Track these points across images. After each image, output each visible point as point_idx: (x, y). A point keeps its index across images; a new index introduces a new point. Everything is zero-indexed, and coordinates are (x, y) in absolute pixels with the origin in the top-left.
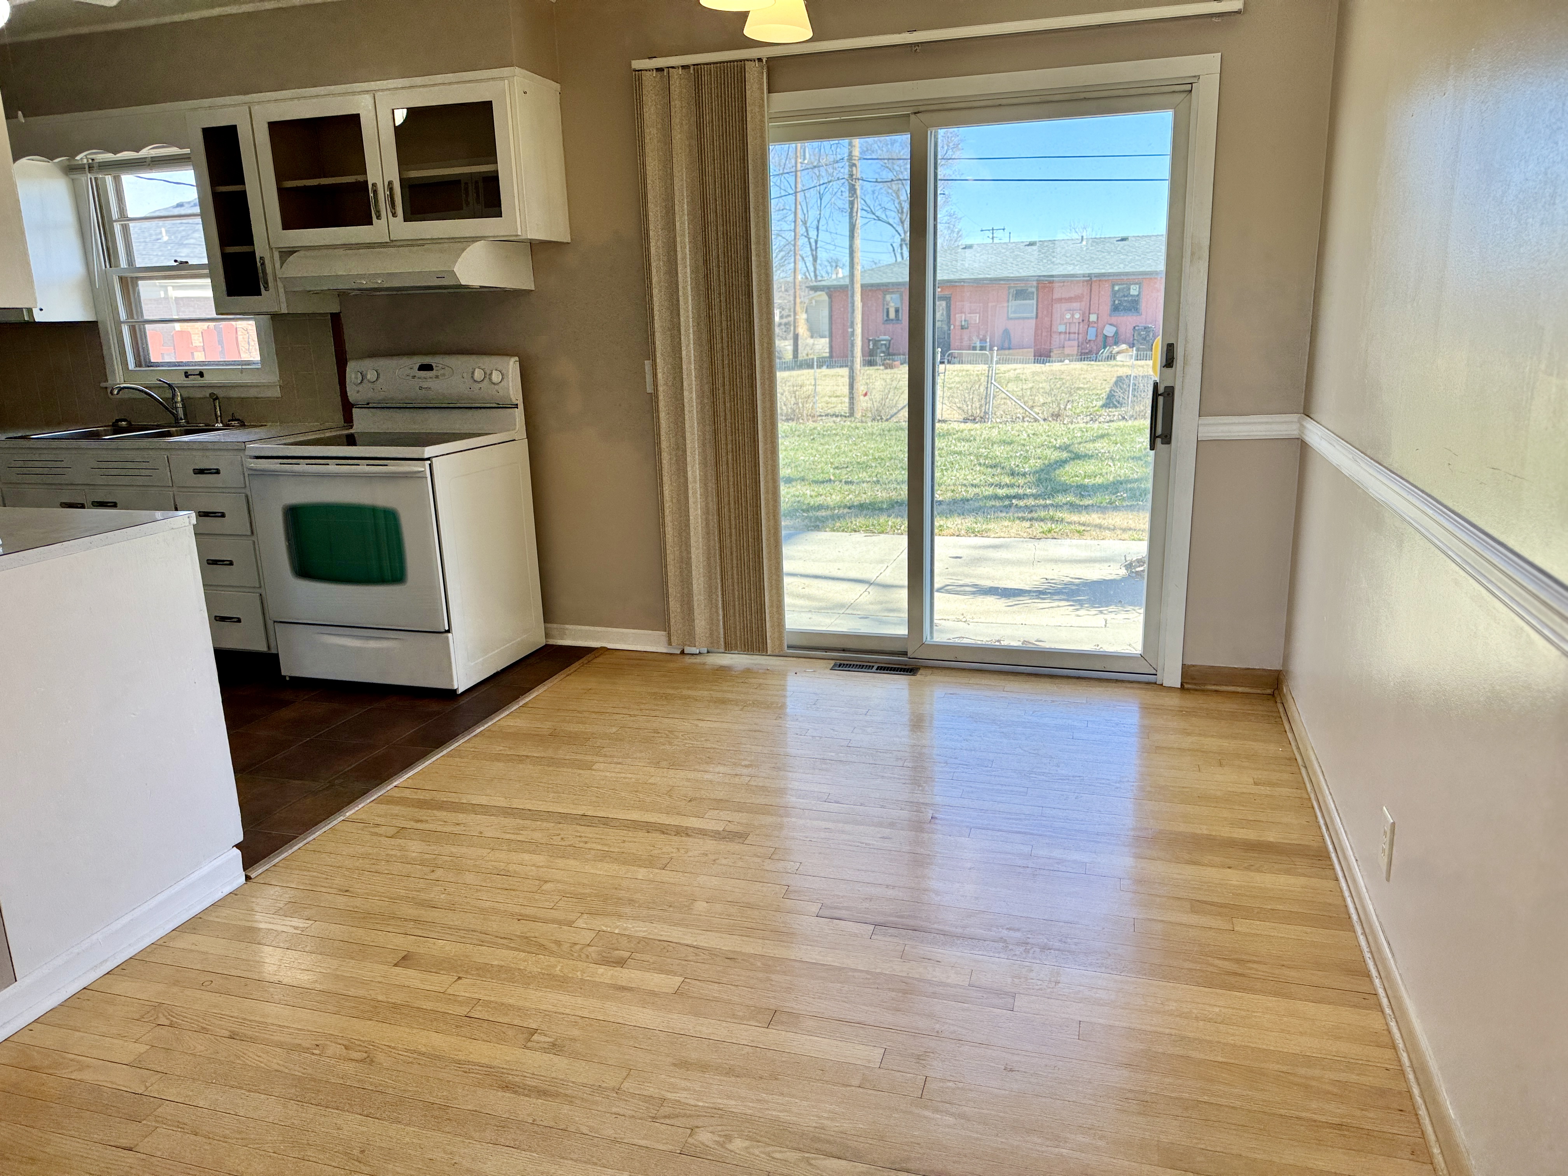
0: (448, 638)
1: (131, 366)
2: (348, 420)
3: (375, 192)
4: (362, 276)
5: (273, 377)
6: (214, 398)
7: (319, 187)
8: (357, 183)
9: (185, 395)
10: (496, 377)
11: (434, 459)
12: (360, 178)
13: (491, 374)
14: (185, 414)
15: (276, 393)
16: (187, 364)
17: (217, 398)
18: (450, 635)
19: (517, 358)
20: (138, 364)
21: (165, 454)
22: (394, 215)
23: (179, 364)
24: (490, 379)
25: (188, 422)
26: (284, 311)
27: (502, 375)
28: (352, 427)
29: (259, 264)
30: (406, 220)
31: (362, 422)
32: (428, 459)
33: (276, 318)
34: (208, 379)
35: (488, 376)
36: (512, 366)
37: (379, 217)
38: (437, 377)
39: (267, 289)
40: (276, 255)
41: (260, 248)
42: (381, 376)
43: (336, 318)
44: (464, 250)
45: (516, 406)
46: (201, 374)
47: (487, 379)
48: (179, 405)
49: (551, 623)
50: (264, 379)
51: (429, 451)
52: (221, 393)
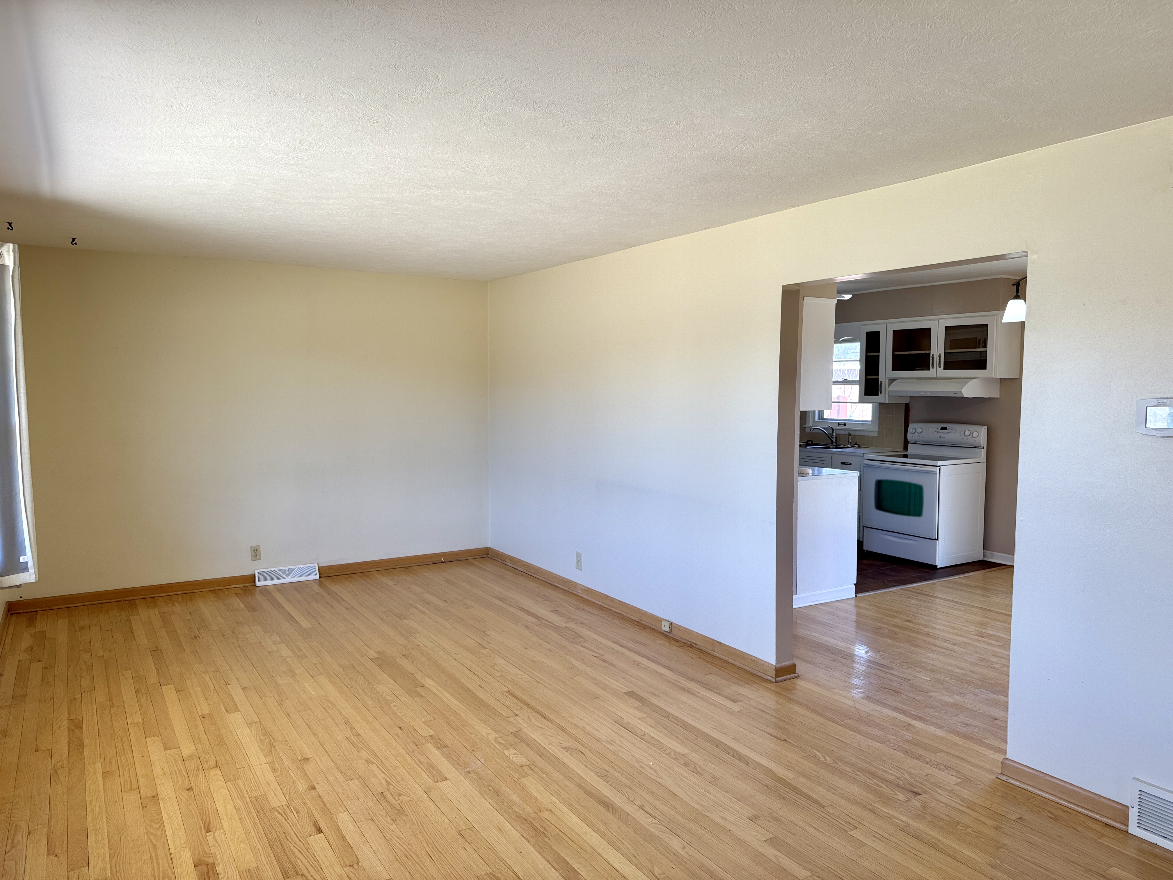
0: (936, 542)
1: (816, 419)
2: (906, 448)
3: (933, 358)
4: (921, 392)
5: (876, 429)
6: (850, 435)
7: (910, 354)
8: (926, 354)
9: (837, 433)
10: (975, 434)
11: (941, 467)
12: (928, 352)
13: (973, 433)
14: (836, 440)
15: (876, 434)
16: (840, 420)
17: (851, 435)
18: (937, 541)
19: (986, 427)
20: (819, 419)
21: (830, 456)
22: (940, 367)
23: (836, 420)
24: (972, 435)
25: (836, 444)
26: (887, 402)
27: (978, 433)
28: (907, 451)
29: (880, 384)
30: (945, 369)
31: (912, 449)
32: (939, 466)
33: (881, 405)
34: (847, 427)
35: (971, 434)
36: (984, 430)
37: (933, 368)
38: (948, 433)
39: (881, 393)
40: (887, 380)
41: (881, 377)
42: (923, 431)
43: (907, 406)
44: (968, 382)
45: (983, 448)
46: (845, 425)
47: (971, 435)
48: (834, 437)
49: (986, 550)
50: (871, 428)
51: (939, 463)
52: (852, 433)
